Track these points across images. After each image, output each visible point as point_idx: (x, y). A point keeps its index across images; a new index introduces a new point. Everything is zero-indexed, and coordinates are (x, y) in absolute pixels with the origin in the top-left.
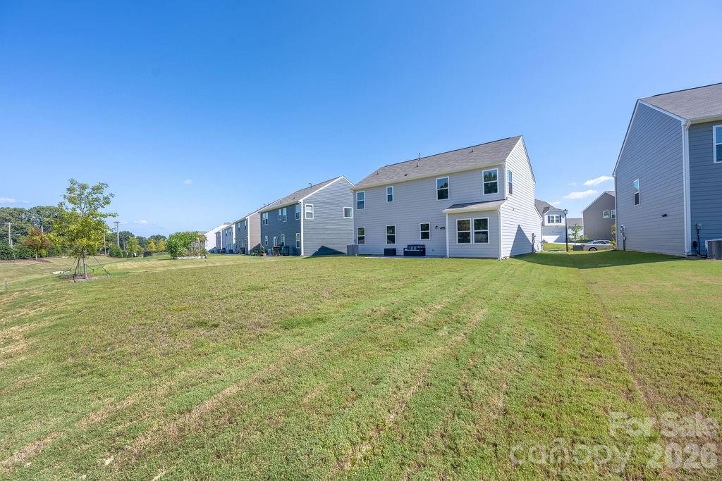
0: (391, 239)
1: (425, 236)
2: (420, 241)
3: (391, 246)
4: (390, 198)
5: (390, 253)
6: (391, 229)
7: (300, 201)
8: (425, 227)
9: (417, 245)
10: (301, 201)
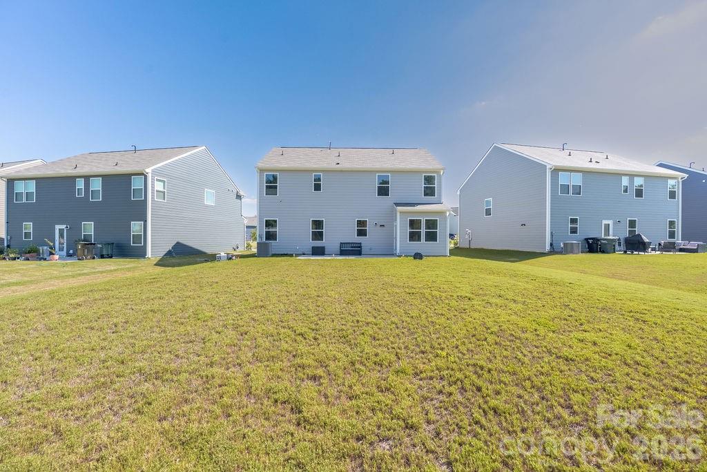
0: (318, 236)
1: (362, 233)
2: (356, 239)
3: (318, 243)
4: (317, 187)
5: (319, 251)
6: (318, 224)
7: (147, 170)
8: (361, 223)
9: (352, 243)
10: (149, 170)
